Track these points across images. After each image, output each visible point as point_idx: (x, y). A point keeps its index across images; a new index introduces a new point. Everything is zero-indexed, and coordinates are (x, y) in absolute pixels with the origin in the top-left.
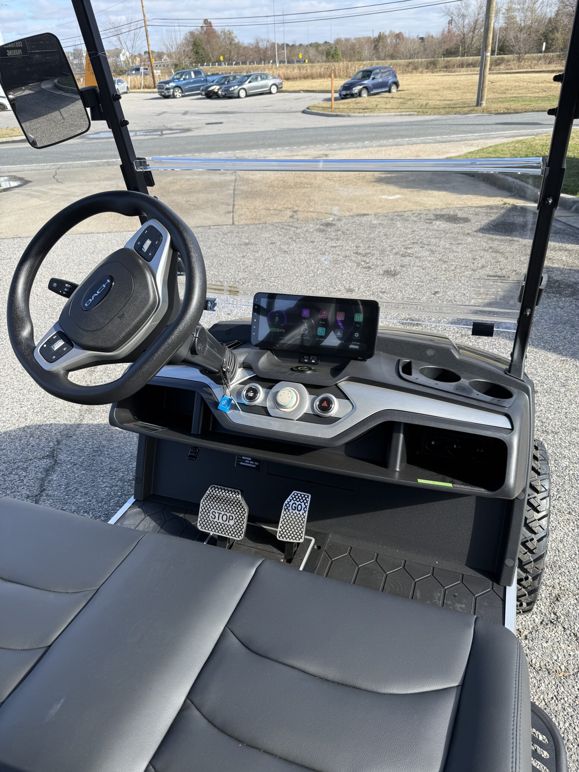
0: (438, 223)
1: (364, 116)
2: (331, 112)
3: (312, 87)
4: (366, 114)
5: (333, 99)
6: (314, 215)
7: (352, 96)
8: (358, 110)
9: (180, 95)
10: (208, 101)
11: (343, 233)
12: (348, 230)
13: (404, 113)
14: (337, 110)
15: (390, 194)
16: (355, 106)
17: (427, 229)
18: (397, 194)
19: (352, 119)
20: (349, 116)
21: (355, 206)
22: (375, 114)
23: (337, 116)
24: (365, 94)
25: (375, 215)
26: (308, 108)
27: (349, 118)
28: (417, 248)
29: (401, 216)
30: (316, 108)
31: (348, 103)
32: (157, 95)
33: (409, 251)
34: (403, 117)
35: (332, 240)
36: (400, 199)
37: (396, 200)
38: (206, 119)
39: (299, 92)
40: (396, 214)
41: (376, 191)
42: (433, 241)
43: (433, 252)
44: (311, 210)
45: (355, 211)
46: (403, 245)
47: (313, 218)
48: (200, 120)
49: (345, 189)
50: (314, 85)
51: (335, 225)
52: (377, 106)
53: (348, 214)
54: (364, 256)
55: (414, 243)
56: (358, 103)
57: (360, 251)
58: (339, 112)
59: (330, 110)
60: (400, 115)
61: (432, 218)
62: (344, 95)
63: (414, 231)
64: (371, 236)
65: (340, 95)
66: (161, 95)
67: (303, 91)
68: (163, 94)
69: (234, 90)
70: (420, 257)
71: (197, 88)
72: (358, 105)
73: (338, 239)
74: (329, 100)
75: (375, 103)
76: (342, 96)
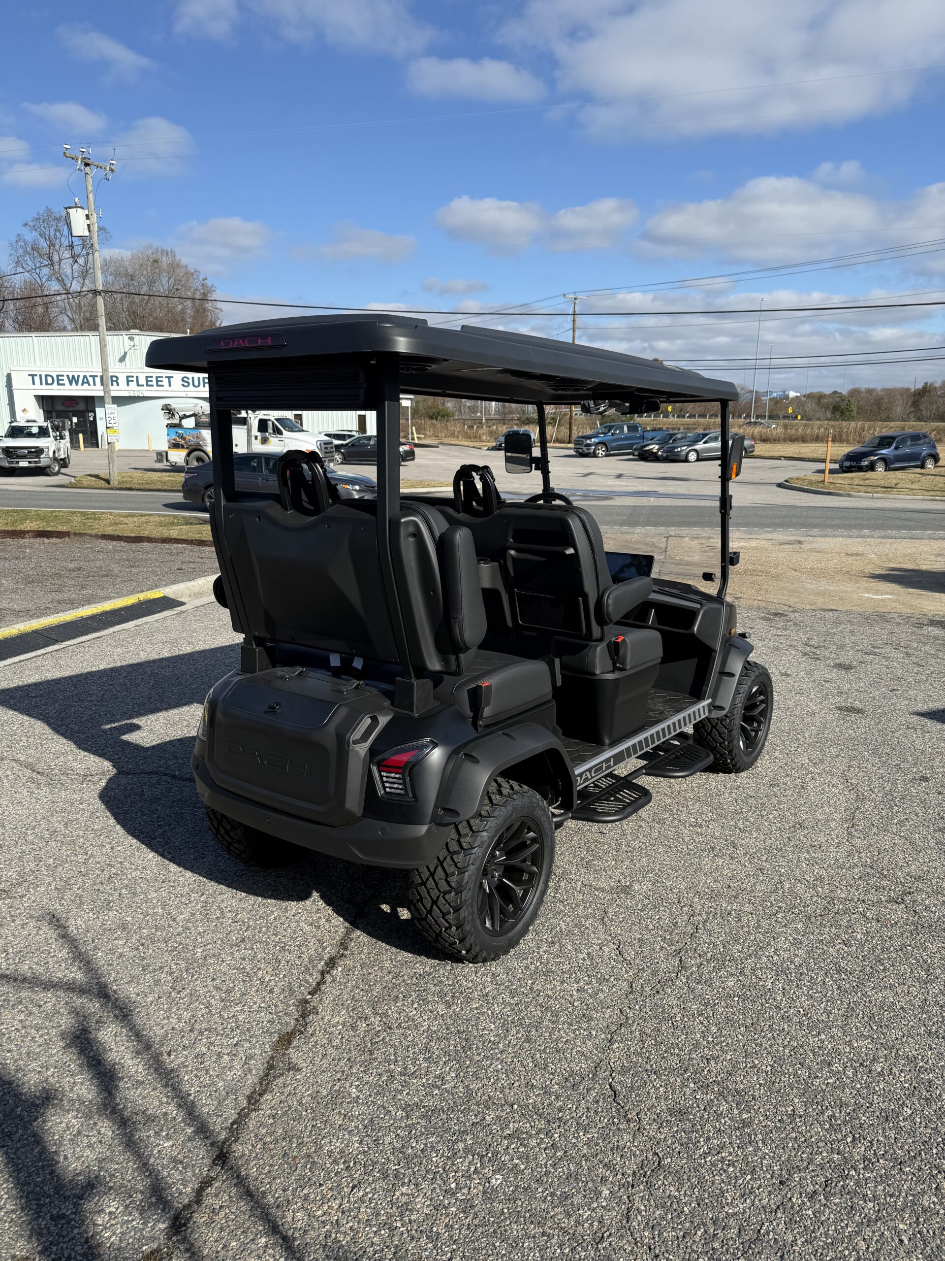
0: (930, 629)
1: (872, 498)
2: (822, 488)
3: (800, 453)
4: (875, 495)
5: (827, 472)
6: (762, 604)
7: (860, 469)
8: (865, 489)
9: (604, 453)
10: (642, 463)
11: (795, 624)
12: (803, 622)
13: (937, 498)
14: (832, 486)
15: (877, 592)
16: (861, 483)
17: (912, 633)
18: (887, 593)
19: (853, 499)
20: (849, 496)
21: (821, 600)
22: (891, 496)
23: (830, 494)
24: (880, 468)
25: (846, 612)
26: (786, 481)
27: (849, 499)
28: (888, 649)
29: (883, 618)
30: (800, 482)
31: (852, 478)
32: (572, 452)
33: (877, 650)
34: (936, 502)
35: (778, 629)
36: (889, 599)
37: (883, 600)
38: (634, 486)
39: (779, 458)
40: (875, 614)
41: (858, 588)
42: (915, 645)
43: (909, 655)
44: (759, 598)
45: (820, 605)
46: (871, 644)
47: (759, 606)
48: (627, 486)
49: (814, 582)
50: (804, 450)
51: (787, 615)
52: (896, 485)
53: (808, 607)
54: (815, 648)
55: (887, 644)
56: (868, 479)
57: (813, 643)
58: (834, 488)
59: (820, 485)
60: (931, 500)
61: (925, 623)
62: (846, 467)
63: (892, 633)
64: (831, 631)
65: (841, 467)
66: (576, 452)
67: (785, 457)
68: (581, 451)
69: (681, 451)
70: (889, 658)
71: (629, 446)
72: (867, 482)
73: (786, 629)
74: (822, 471)
75: (894, 481)
76: (844, 468)
